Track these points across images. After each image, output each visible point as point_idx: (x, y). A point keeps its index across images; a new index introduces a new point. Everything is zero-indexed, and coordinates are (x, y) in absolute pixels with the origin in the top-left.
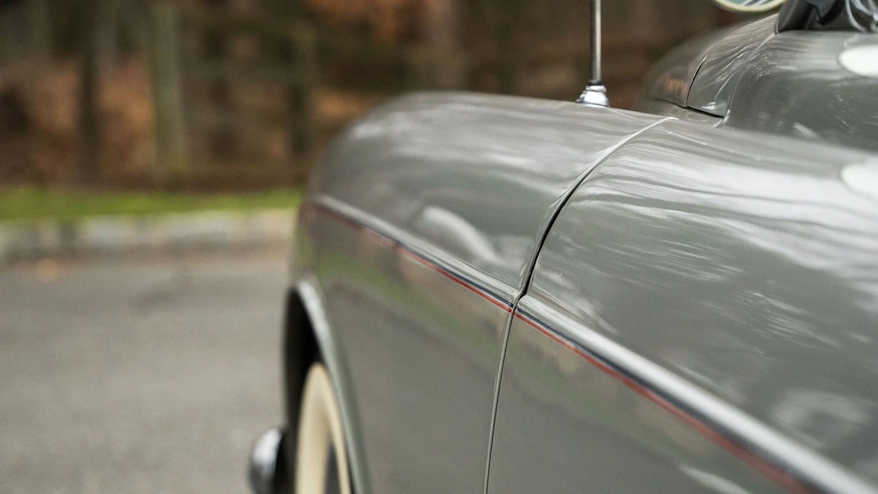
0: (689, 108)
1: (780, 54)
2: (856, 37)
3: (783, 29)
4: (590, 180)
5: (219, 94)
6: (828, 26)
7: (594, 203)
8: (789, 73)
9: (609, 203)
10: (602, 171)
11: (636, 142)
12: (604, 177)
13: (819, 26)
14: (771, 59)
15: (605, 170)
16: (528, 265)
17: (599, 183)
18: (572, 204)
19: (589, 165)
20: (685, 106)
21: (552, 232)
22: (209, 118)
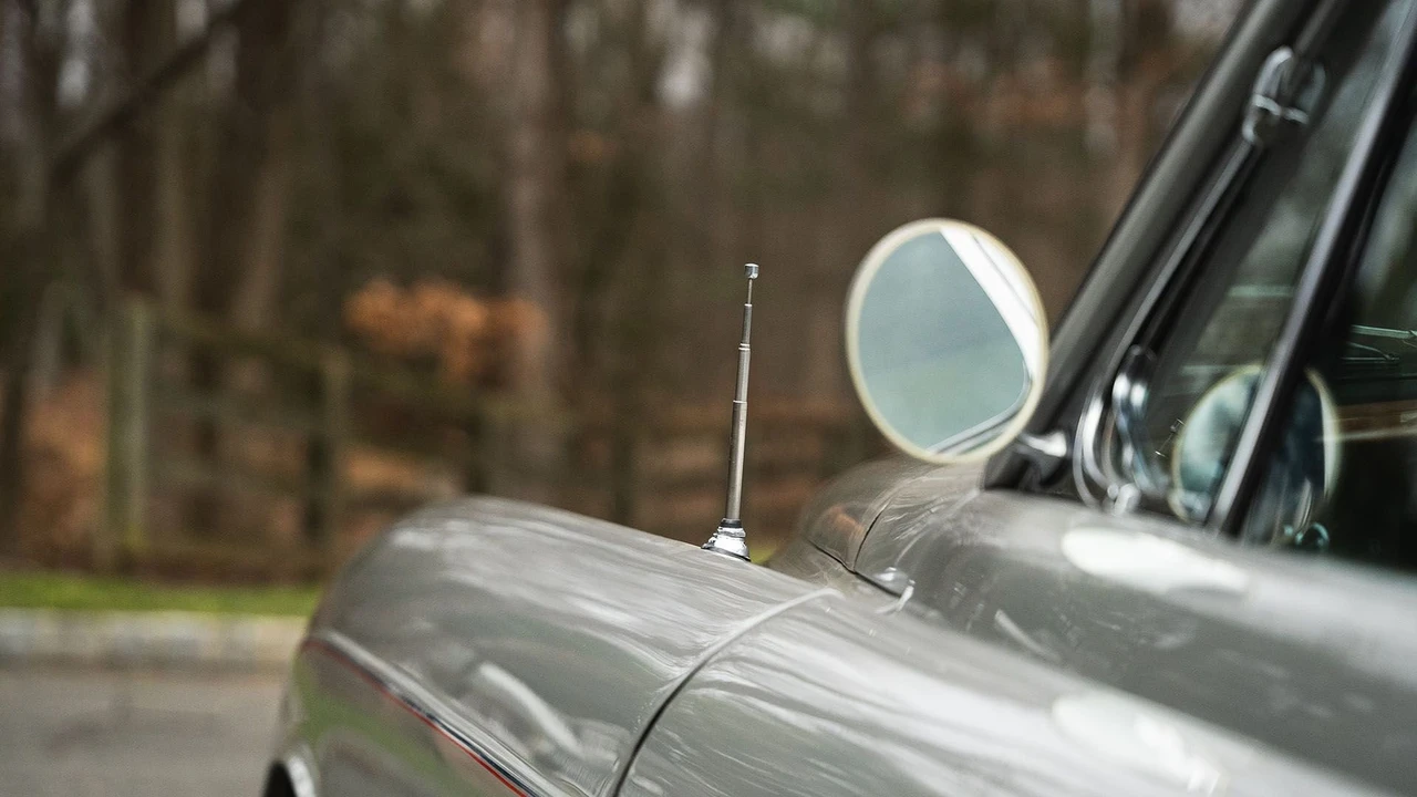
0: (856, 574)
1: (984, 519)
2: (1083, 515)
3: (991, 486)
4: (719, 661)
5: (206, 440)
6: (1051, 490)
7: (720, 694)
8: (994, 549)
9: (737, 696)
10: (734, 651)
11: (784, 617)
12: (734, 659)
13: (1037, 488)
14: (973, 524)
15: (740, 650)
16: (620, 765)
17: (729, 666)
18: (689, 691)
19: (718, 638)
20: (852, 569)
21: (657, 727)
22: (187, 473)
